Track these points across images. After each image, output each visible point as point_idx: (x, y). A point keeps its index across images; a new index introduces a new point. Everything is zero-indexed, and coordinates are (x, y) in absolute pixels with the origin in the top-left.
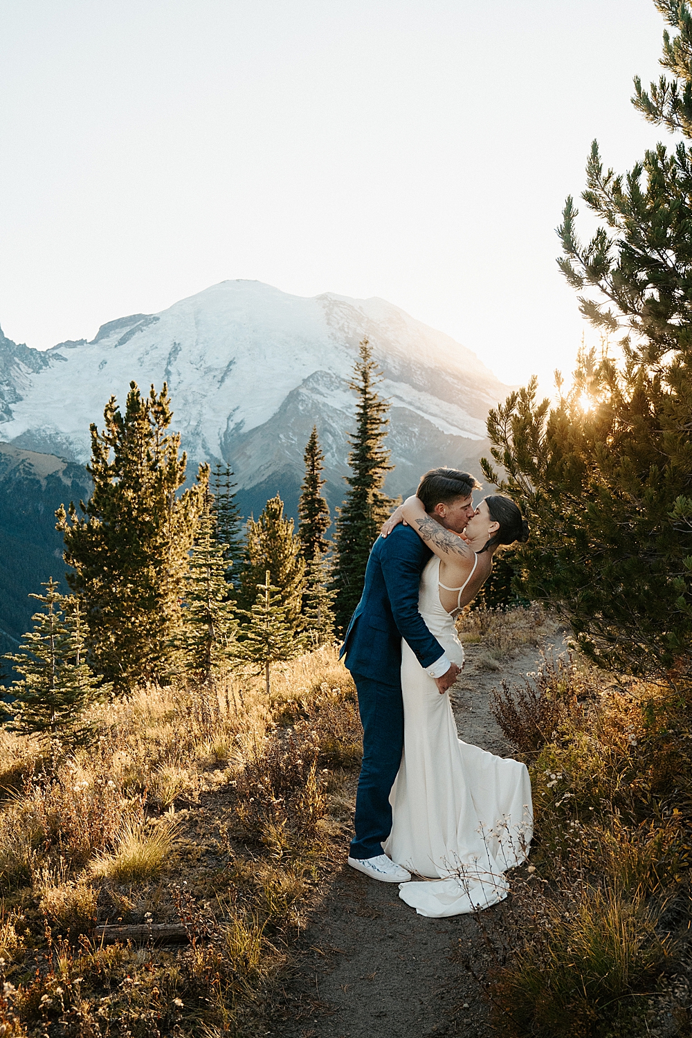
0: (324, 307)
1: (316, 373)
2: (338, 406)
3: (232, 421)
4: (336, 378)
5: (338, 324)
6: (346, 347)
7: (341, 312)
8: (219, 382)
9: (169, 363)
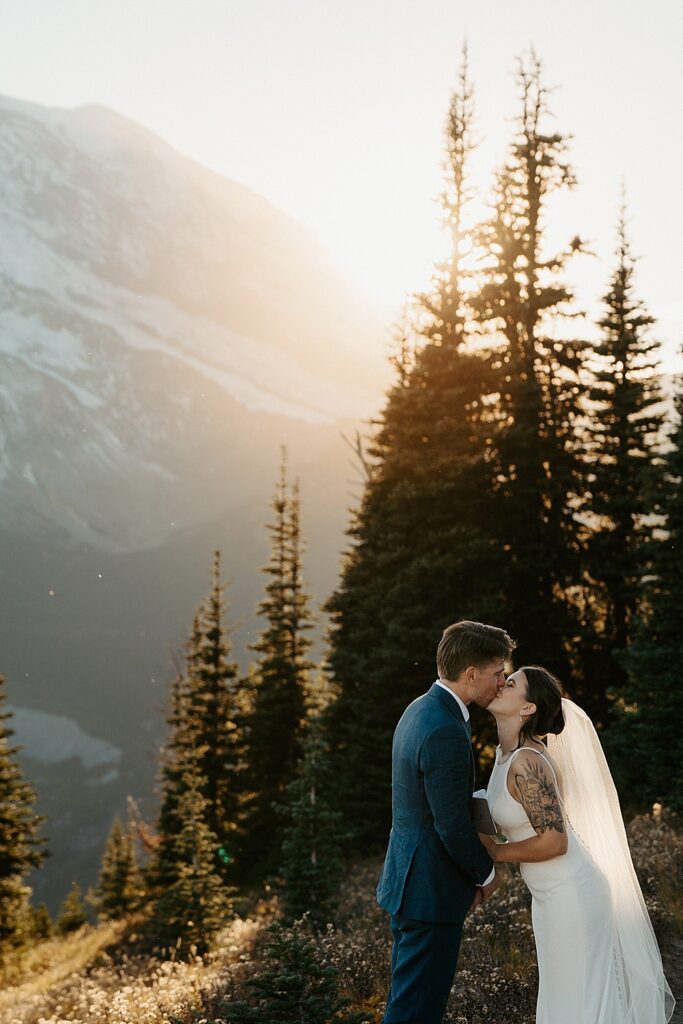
2: (9, 347)
5: (10, 162)
6: (27, 213)
7: (17, 135)
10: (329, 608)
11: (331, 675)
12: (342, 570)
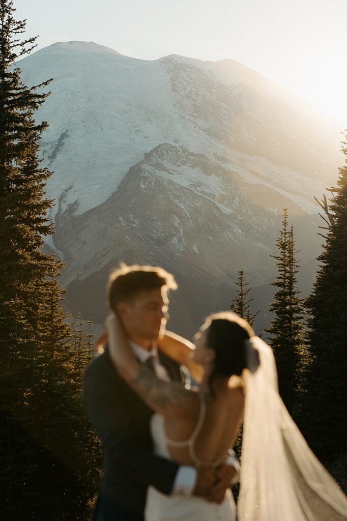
0: (168, 72)
1: (160, 146)
2: (185, 184)
3: (64, 202)
4: (183, 152)
5: (185, 90)
6: (194, 116)
7: (188, 76)
8: (49, 157)
10: (307, 305)
11: (309, 346)
12: (315, 281)
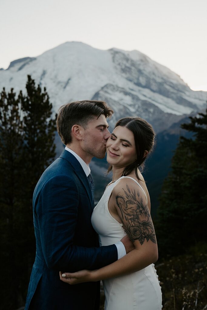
0: (112, 54)
1: (107, 84)
2: (116, 99)
4: (116, 87)
8: (63, 88)
9: (41, 79)
